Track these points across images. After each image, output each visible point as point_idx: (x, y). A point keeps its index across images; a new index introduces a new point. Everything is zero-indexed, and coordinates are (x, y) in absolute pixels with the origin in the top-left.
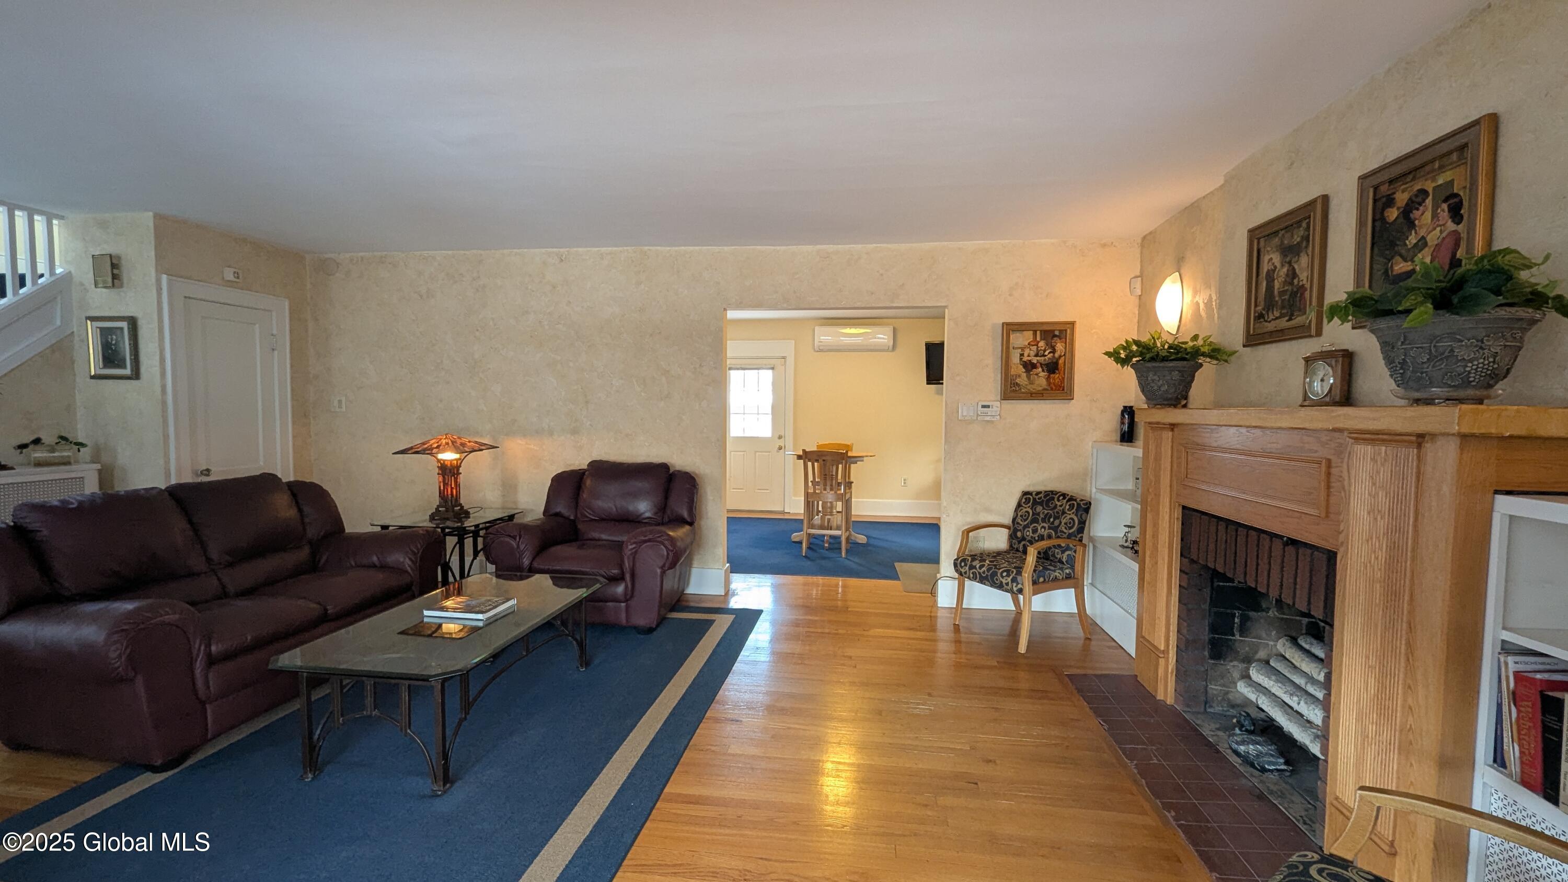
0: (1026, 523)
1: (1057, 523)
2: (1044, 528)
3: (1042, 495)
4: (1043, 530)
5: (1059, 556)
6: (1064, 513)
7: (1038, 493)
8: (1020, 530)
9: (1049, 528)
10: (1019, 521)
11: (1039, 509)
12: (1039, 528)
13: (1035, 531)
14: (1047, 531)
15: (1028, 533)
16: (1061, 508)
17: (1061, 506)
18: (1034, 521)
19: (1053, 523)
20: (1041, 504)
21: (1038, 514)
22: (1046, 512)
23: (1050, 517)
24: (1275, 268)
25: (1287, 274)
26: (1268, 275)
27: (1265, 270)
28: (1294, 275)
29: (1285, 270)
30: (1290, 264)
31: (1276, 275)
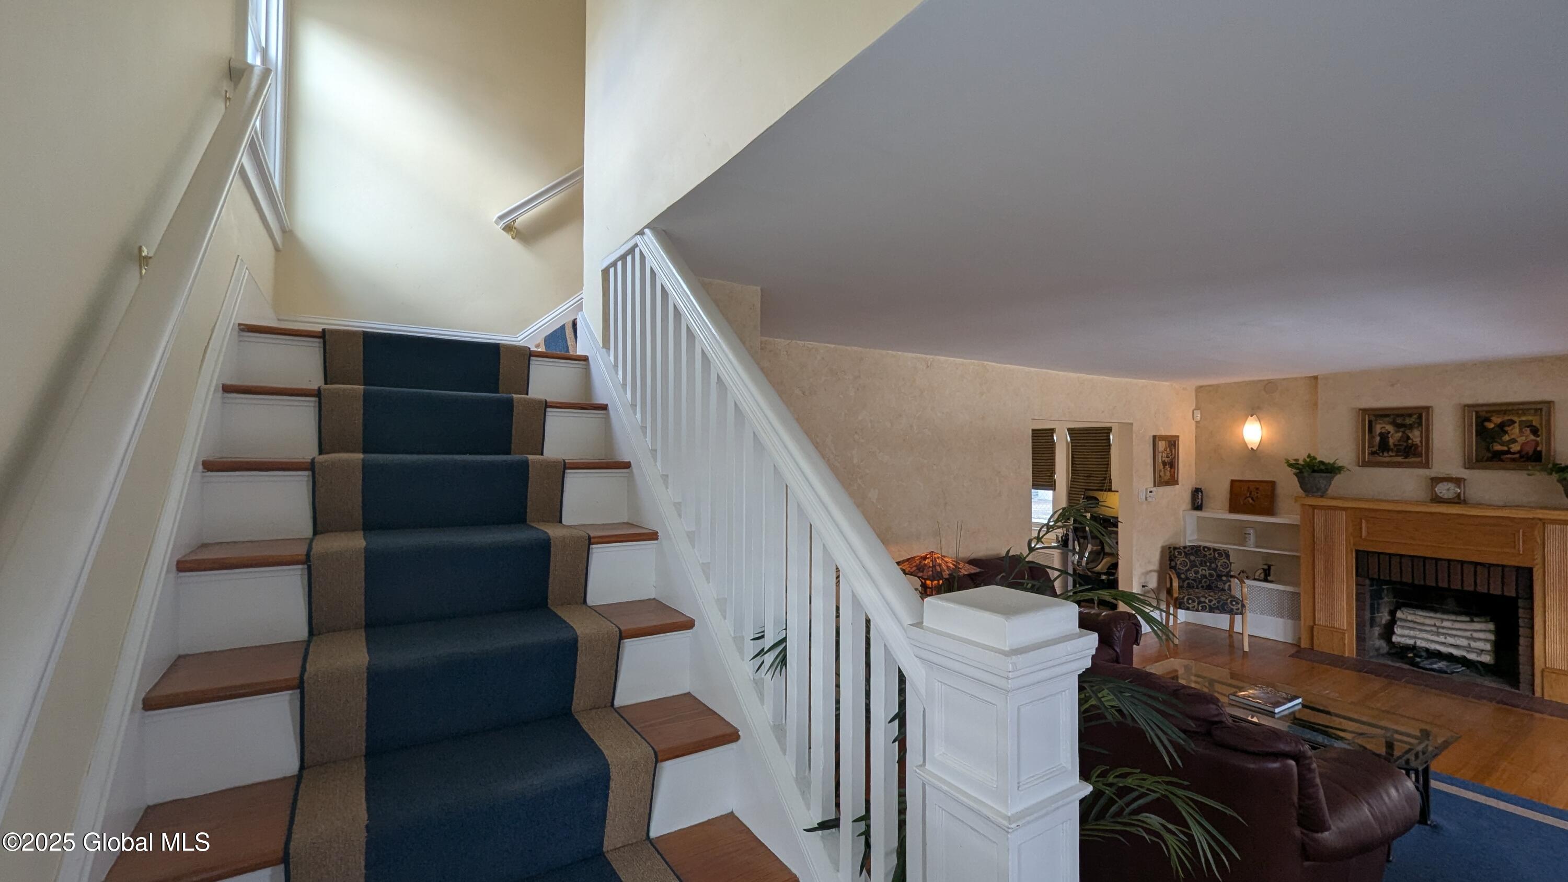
0: (1187, 568)
1: (1213, 565)
2: (1205, 570)
3: (1188, 549)
4: (1204, 571)
5: (1221, 587)
6: (1216, 559)
7: (1185, 547)
8: (1183, 573)
9: (1209, 570)
10: (1180, 567)
11: (1192, 558)
12: (1200, 570)
13: (1197, 572)
14: (1207, 573)
15: (1191, 575)
16: (1212, 556)
17: (1210, 554)
18: (1193, 565)
19: (1210, 566)
20: (1192, 554)
21: (1194, 561)
22: (1199, 559)
23: (1205, 563)
24: (1389, 432)
25: (1402, 437)
26: (1381, 434)
27: (1378, 431)
28: (1408, 438)
29: (1400, 434)
30: (1404, 432)
31: (1390, 435)
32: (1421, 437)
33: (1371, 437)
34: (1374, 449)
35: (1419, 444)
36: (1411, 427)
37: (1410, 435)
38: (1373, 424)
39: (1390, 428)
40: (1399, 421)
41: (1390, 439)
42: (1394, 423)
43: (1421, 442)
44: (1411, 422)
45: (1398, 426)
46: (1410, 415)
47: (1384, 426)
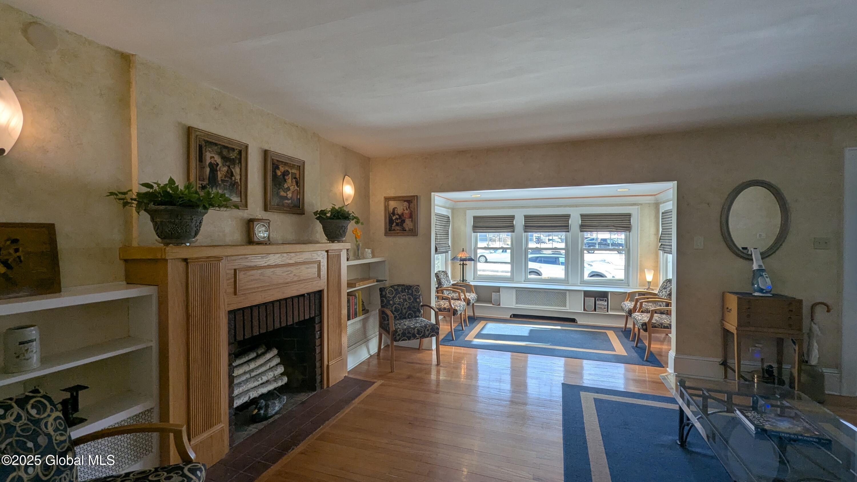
24: (218, 165)
25: (227, 172)
26: (211, 164)
27: (208, 161)
28: (232, 175)
29: (225, 169)
30: (229, 167)
31: (218, 168)
32: (241, 175)
33: (202, 168)
34: (204, 183)
35: (239, 183)
36: (232, 162)
37: (233, 170)
38: (204, 152)
39: (218, 160)
40: (225, 152)
41: (219, 172)
42: (220, 154)
43: (241, 179)
44: (234, 157)
45: (225, 159)
46: (233, 150)
47: (214, 155)
